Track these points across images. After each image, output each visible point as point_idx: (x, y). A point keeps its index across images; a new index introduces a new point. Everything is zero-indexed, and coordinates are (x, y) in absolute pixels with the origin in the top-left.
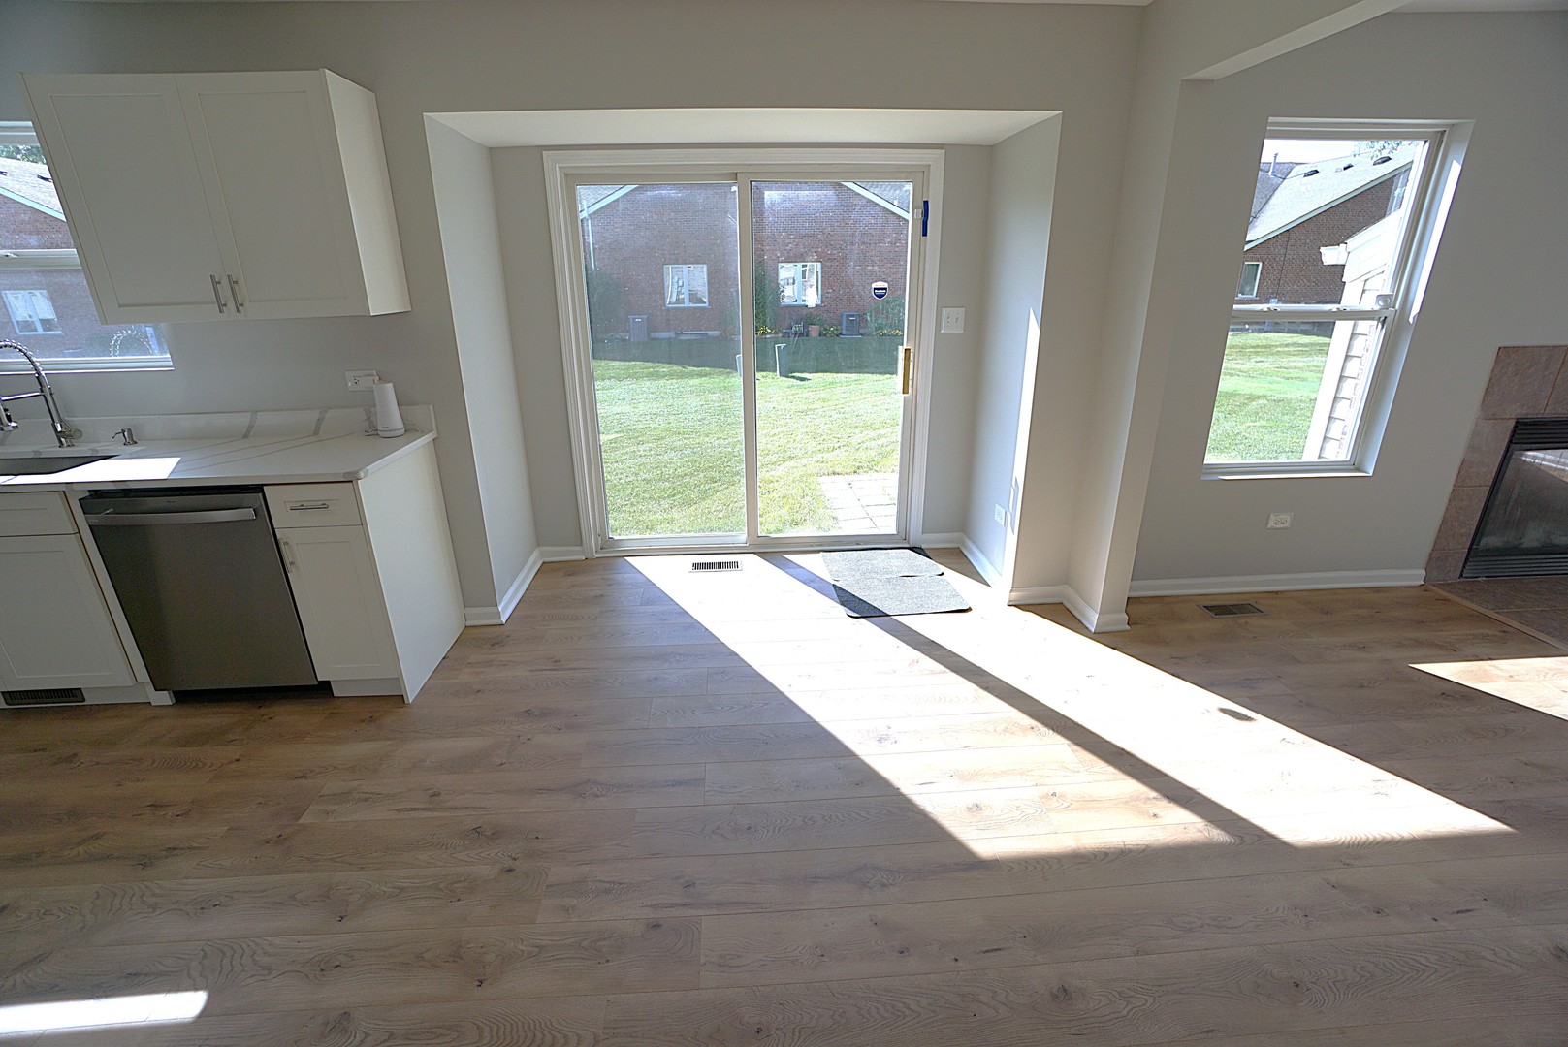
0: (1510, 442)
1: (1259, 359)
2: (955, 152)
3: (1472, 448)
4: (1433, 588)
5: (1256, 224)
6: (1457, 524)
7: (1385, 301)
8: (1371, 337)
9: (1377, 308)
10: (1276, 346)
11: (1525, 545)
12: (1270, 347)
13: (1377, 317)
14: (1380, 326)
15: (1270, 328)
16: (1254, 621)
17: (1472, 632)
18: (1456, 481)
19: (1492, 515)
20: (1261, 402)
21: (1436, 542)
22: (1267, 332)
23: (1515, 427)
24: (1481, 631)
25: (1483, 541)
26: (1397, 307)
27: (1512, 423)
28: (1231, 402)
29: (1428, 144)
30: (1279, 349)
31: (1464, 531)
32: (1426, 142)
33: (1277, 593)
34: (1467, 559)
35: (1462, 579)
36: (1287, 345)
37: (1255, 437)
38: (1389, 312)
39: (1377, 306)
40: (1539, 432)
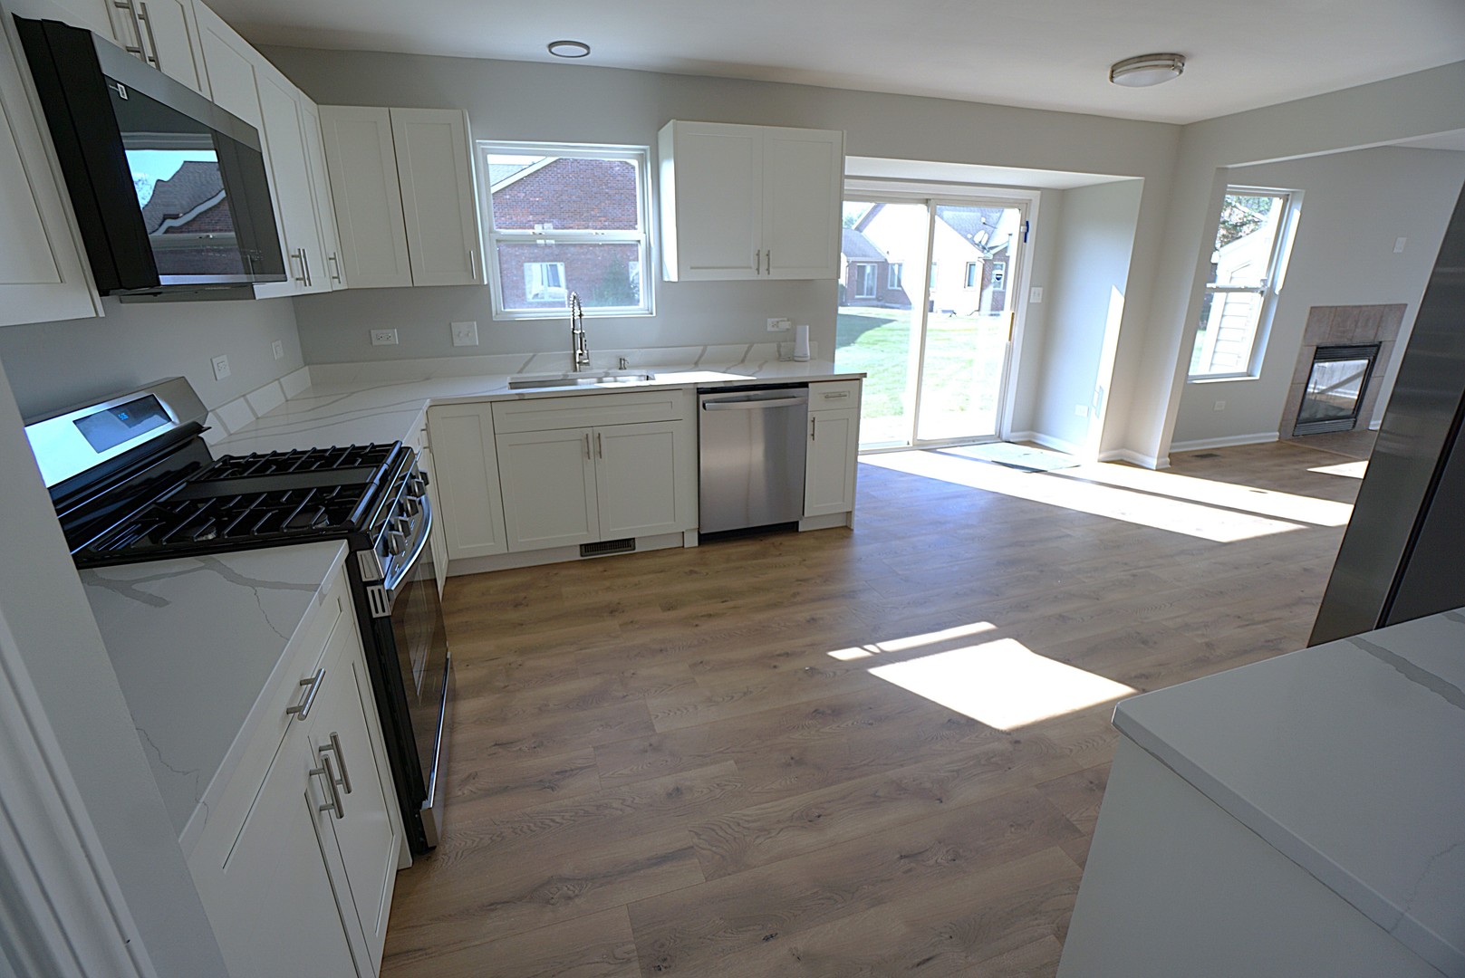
0: (1315, 359)
2: (1044, 191)
3: (1299, 362)
4: (1282, 442)
6: (1292, 405)
7: (1263, 282)
8: (1255, 303)
14: (1260, 296)
23: (1316, 351)
25: (1301, 415)
26: (1270, 286)
27: (1315, 348)
31: (1295, 409)
34: (1296, 425)
35: (1293, 436)
38: (1265, 289)
39: (1259, 285)
40: (1325, 353)
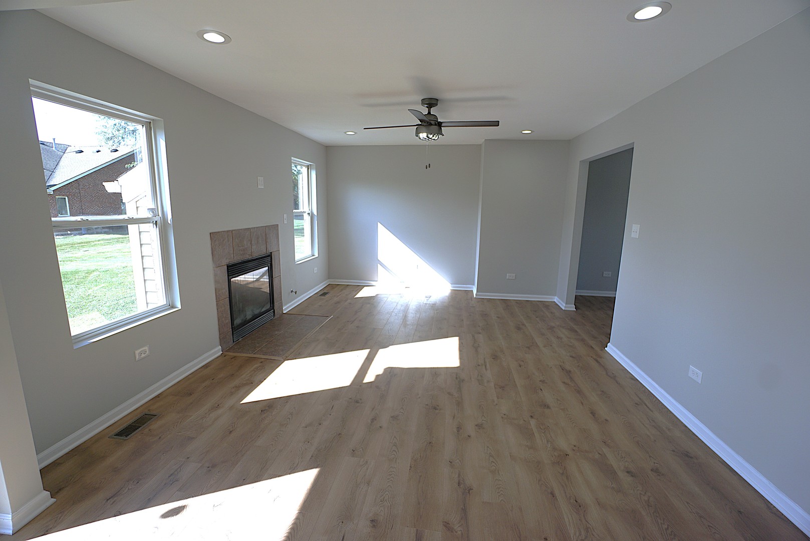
0: (228, 276)
1: (85, 249)
3: (216, 282)
4: (227, 353)
5: (55, 175)
6: (223, 319)
7: (153, 212)
8: (152, 234)
9: (150, 216)
10: (93, 242)
11: (248, 319)
12: (89, 242)
13: (151, 222)
14: (155, 226)
15: (86, 232)
16: (155, 425)
17: (252, 369)
18: (216, 299)
19: (234, 310)
20: (95, 273)
21: (219, 331)
22: (84, 234)
23: (228, 269)
24: (254, 367)
25: (235, 323)
26: (160, 216)
27: (226, 267)
28: (77, 277)
29: (144, 127)
30: (95, 243)
31: (227, 321)
32: (143, 126)
33: (158, 396)
34: (233, 333)
35: (235, 343)
36: (99, 241)
37: (100, 295)
38: (157, 218)
39: (149, 215)
40: (236, 269)
